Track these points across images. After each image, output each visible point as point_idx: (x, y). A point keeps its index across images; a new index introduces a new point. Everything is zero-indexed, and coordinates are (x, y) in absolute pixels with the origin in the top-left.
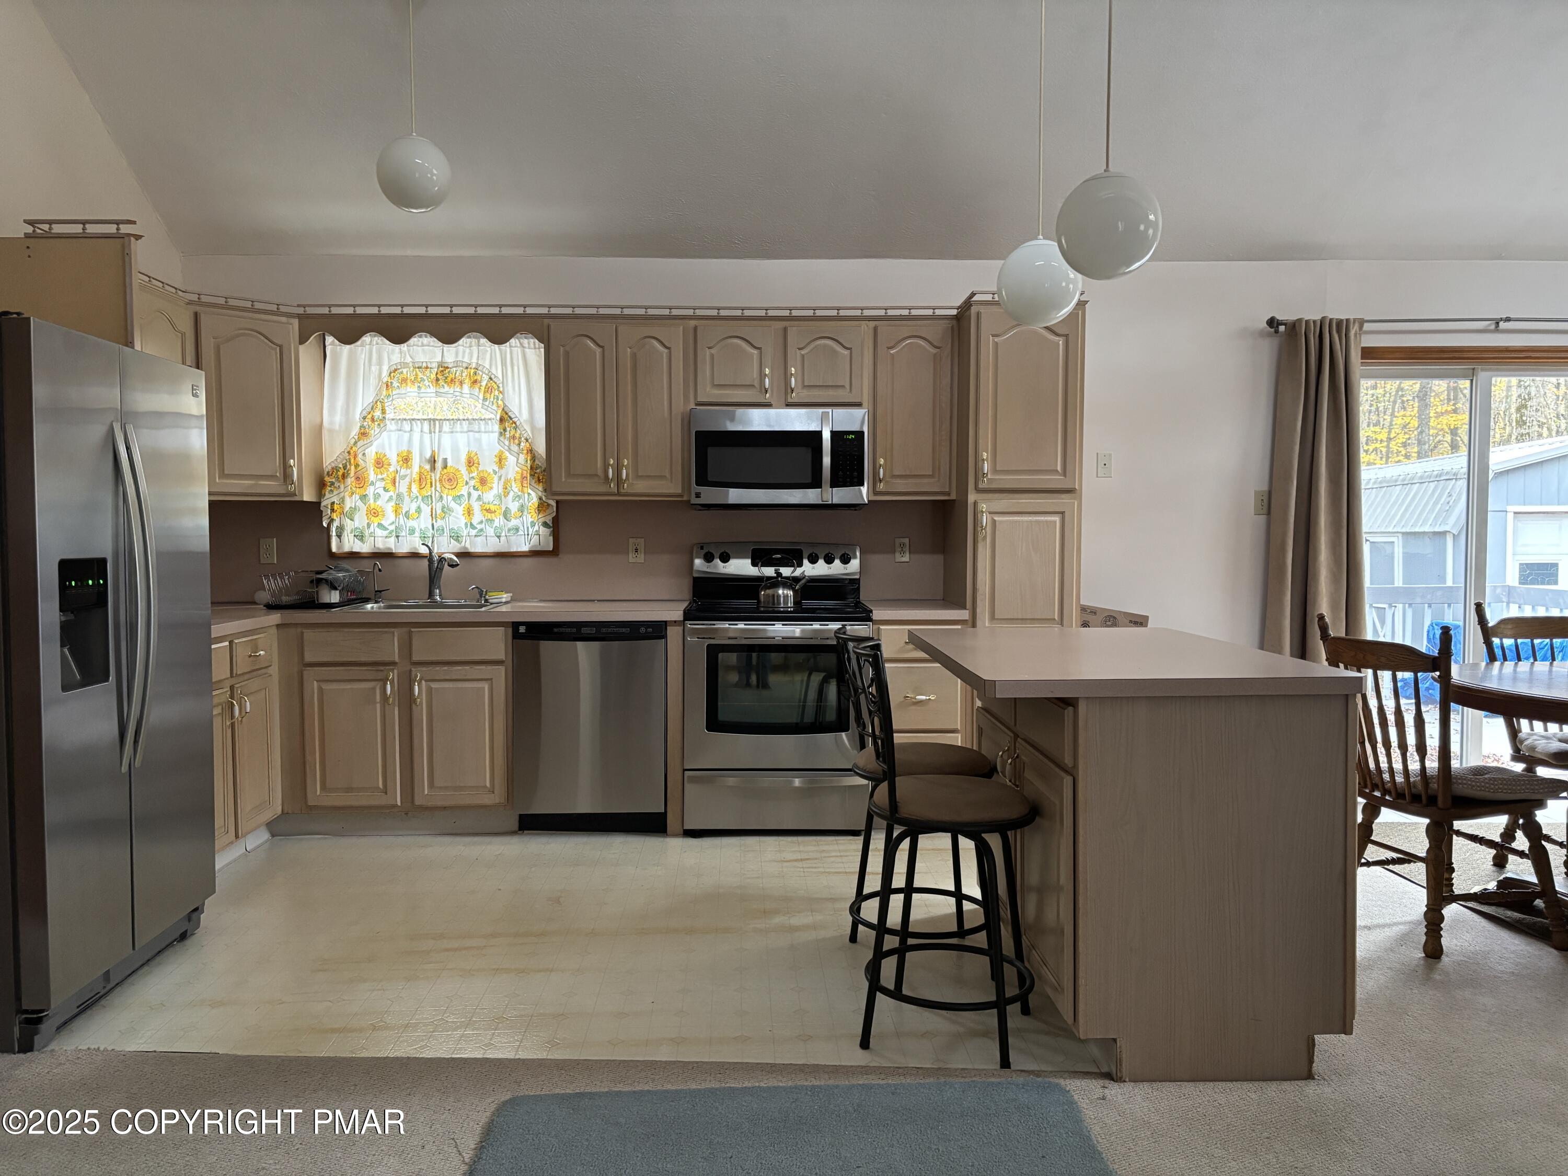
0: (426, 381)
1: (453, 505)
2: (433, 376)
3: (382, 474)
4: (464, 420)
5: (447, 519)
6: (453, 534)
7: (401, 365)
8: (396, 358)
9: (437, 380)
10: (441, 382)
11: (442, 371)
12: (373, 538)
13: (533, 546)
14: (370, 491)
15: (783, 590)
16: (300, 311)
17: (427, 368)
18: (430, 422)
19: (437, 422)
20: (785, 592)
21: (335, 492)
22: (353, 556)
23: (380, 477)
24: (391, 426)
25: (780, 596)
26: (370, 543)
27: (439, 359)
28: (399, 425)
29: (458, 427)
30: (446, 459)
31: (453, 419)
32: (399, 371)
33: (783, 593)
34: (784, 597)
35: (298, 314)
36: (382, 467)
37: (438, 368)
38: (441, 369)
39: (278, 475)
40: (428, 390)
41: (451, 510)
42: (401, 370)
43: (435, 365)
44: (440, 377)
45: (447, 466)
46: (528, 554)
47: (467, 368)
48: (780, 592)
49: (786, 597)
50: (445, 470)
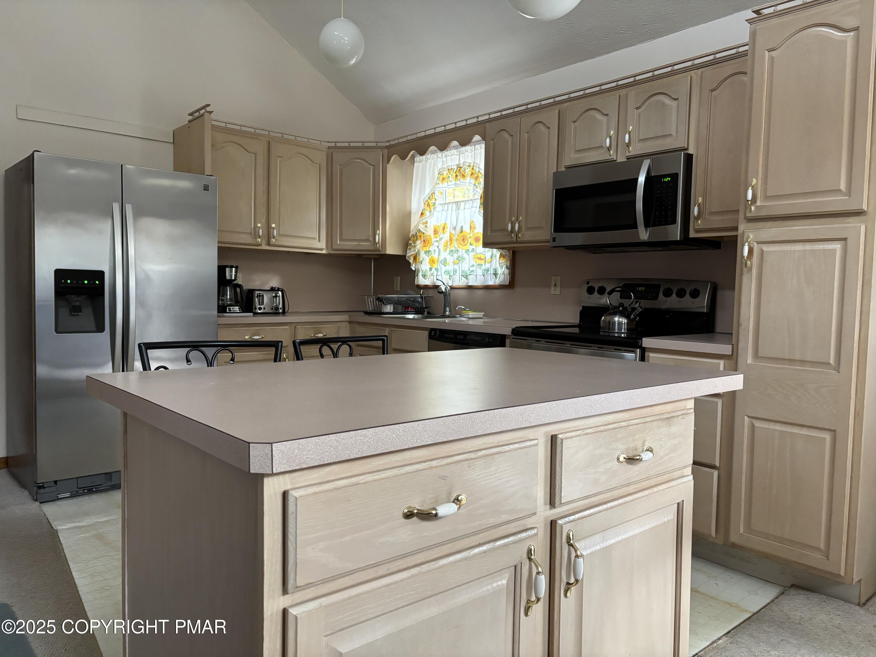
0: (451, 178)
1: (465, 256)
2: (454, 175)
3: (436, 238)
4: (470, 200)
5: (460, 265)
6: (463, 274)
7: (442, 170)
8: (440, 165)
9: (456, 176)
10: (459, 177)
11: (459, 170)
12: (433, 277)
13: (501, 282)
14: (432, 249)
15: (619, 318)
16: (388, 144)
17: (452, 169)
18: (456, 203)
19: (459, 203)
20: (621, 320)
21: (412, 249)
22: (426, 287)
23: (435, 240)
24: (439, 208)
25: (615, 322)
26: (431, 279)
27: (458, 163)
28: (443, 207)
29: (468, 206)
30: (462, 226)
31: (466, 201)
32: (441, 173)
33: (618, 320)
34: (618, 323)
35: (386, 146)
36: (437, 233)
37: (457, 168)
38: (459, 169)
39: (370, 239)
40: (451, 183)
41: (463, 259)
42: (442, 173)
43: (456, 167)
44: (458, 174)
45: (463, 231)
46: (498, 287)
47: (469, 166)
48: (616, 319)
49: (620, 323)
50: (462, 234)
